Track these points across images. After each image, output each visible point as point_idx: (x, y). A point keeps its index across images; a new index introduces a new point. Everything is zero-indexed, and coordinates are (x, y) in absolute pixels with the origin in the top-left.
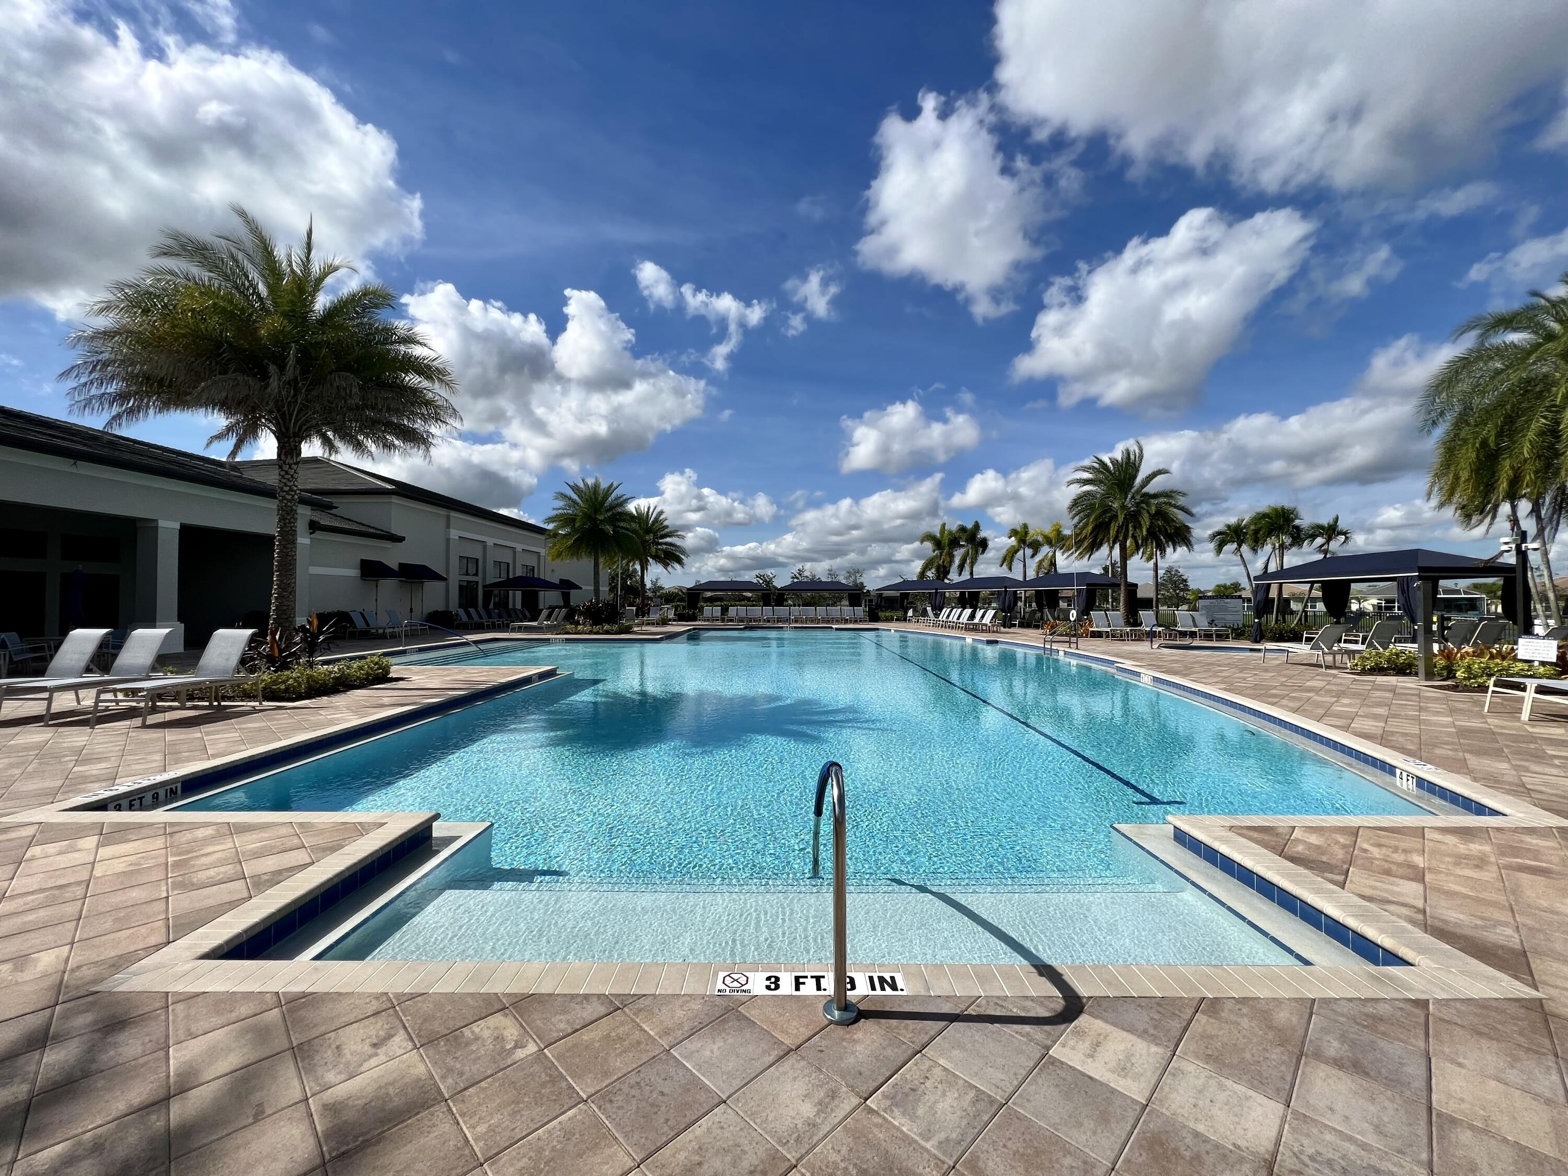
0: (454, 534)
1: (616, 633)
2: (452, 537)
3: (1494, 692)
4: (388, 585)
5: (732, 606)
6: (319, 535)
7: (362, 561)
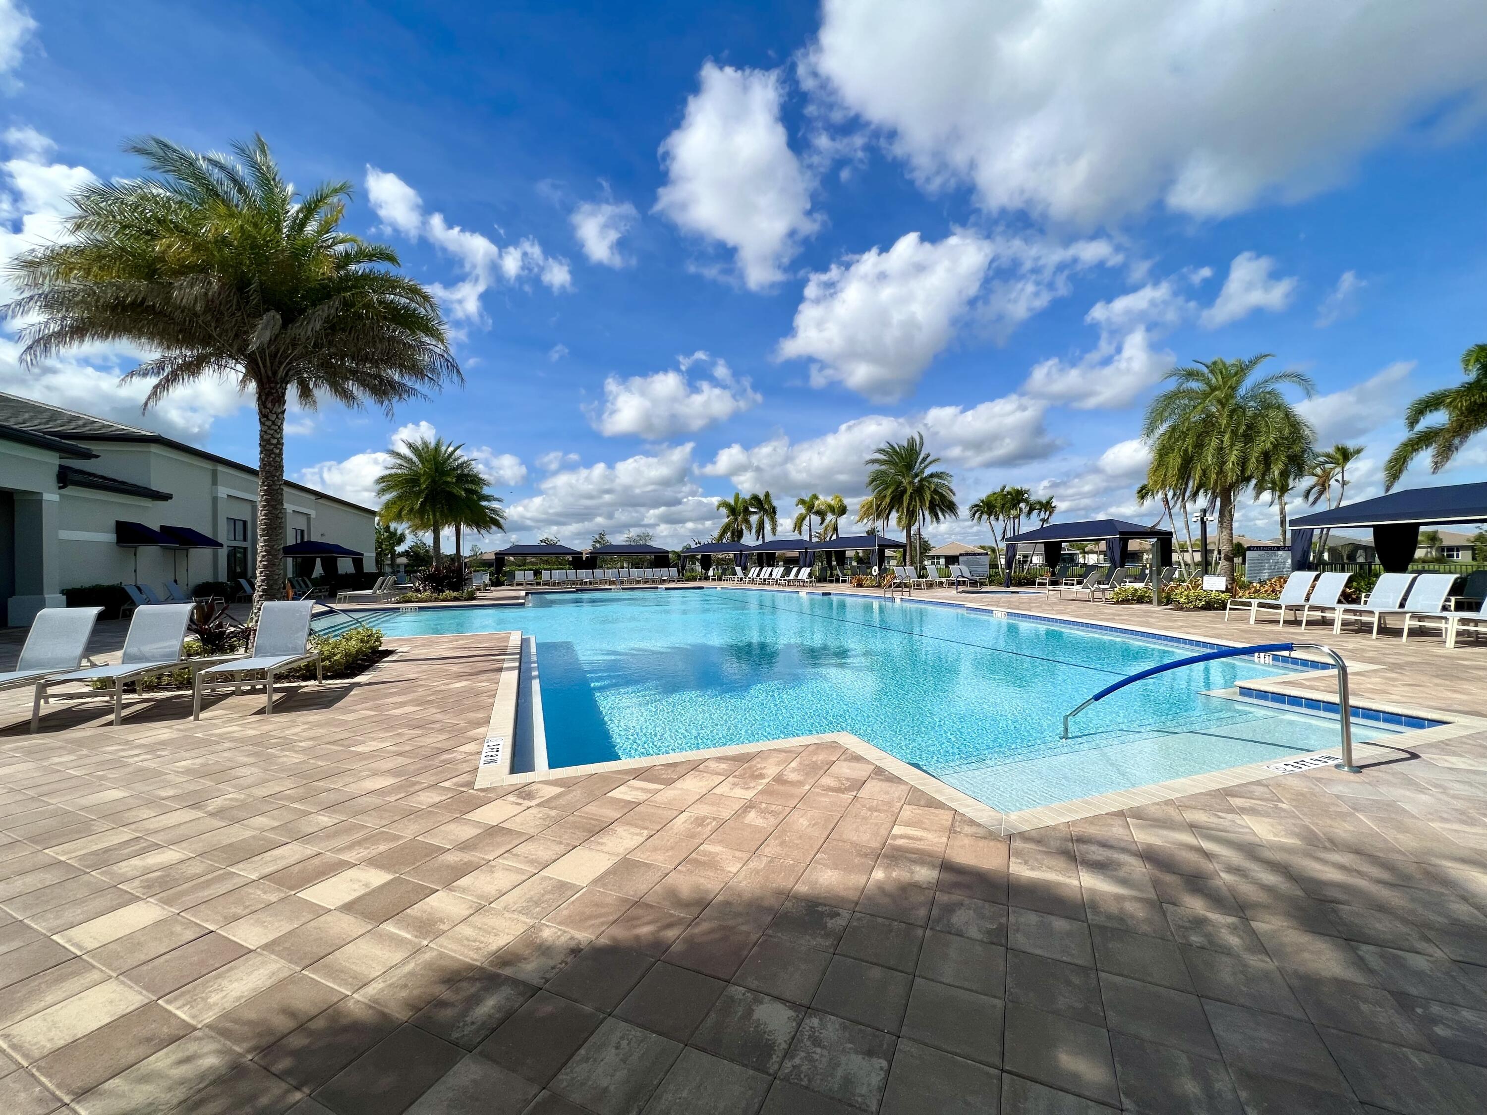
0: (223, 492)
1: (466, 600)
2: (219, 495)
3: (1231, 609)
4: (149, 553)
5: (546, 569)
6: (70, 491)
7: (117, 522)
